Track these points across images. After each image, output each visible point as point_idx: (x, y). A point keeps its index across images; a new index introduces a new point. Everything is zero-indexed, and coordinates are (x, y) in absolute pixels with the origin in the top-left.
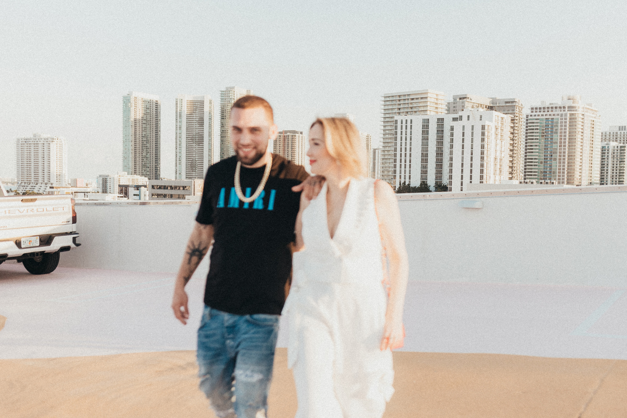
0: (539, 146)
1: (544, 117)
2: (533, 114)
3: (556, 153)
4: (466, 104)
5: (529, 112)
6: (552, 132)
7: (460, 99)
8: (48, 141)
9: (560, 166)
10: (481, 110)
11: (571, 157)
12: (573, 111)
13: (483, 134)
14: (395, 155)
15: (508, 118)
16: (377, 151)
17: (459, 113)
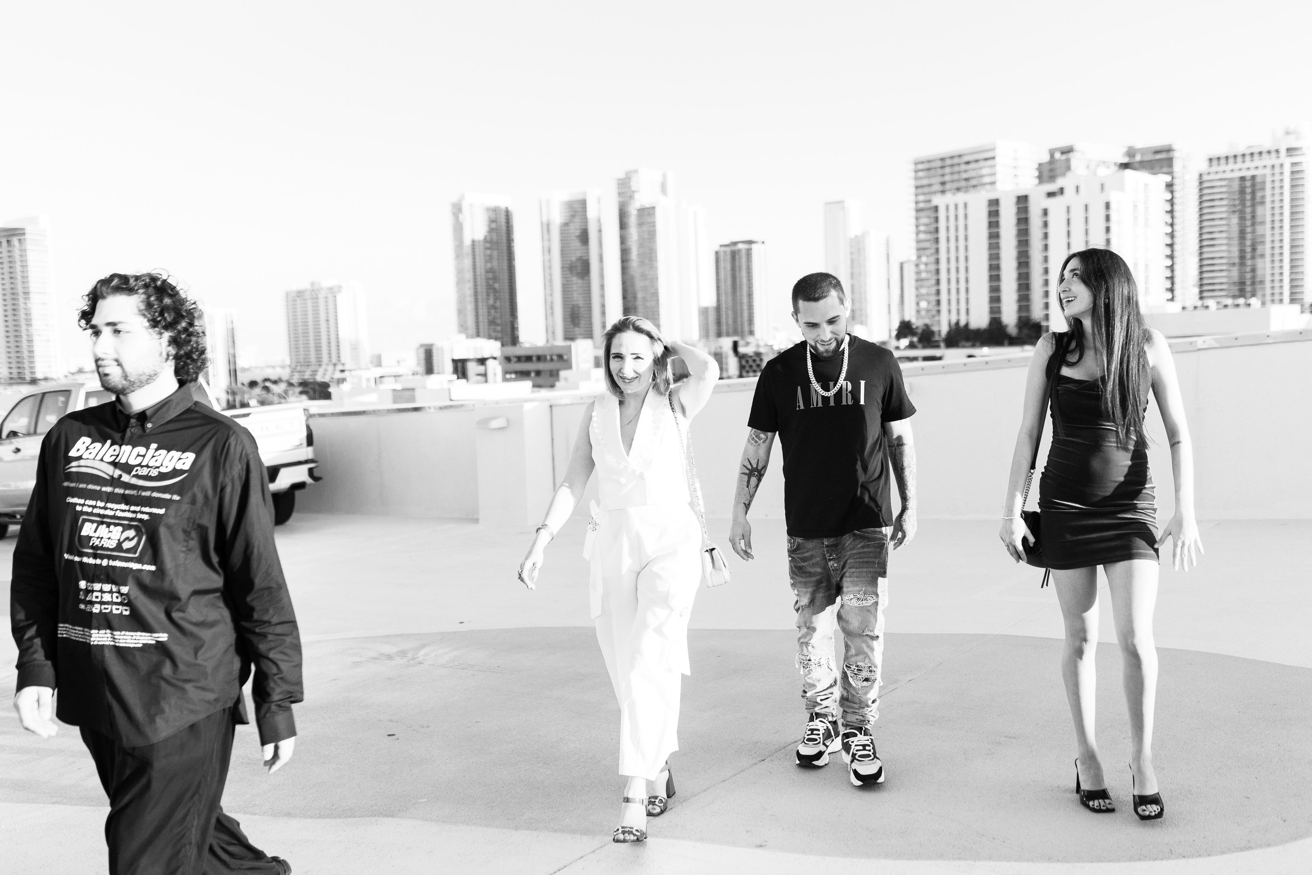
0: (1227, 232)
1: (1238, 174)
2: (1213, 169)
3: (1263, 243)
4: (1074, 163)
6: (1253, 202)
7: (1063, 153)
8: (333, 291)
9: (1273, 268)
10: (1102, 171)
11: (1297, 247)
12: (1297, 156)
13: (1108, 218)
14: (937, 271)
15: (1157, 181)
16: (905, 267)
17: (1060, 182)
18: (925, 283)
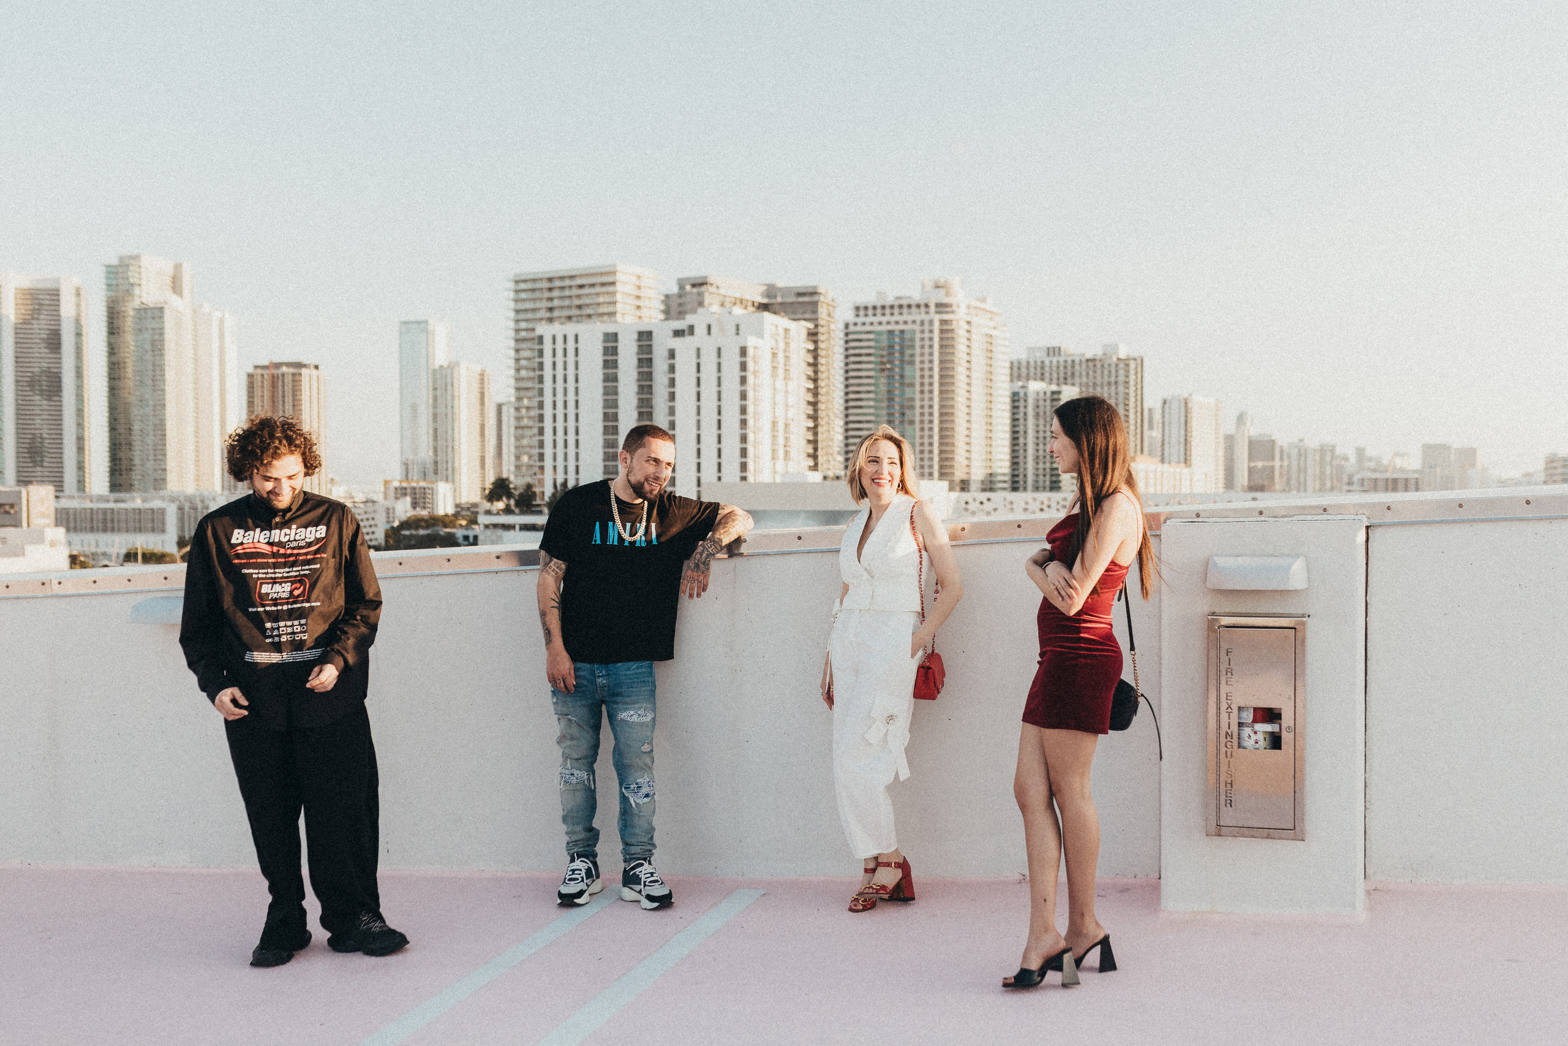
0: (875, 392)
1: (885, 328)
2: (860, 320)
3: (912, 407)
4: (707, 299)
5: (850, 316)
6: (902, 361)
7: (694, 286)
9: (922, 437)
10: (738, 311)
11: (946, 415)
12: (946, 312)
13: (743, 367)
14: (541, 418)
15: (799, 329)
16: (504, 409)
17: (690, 319)
18: (528, 432)
